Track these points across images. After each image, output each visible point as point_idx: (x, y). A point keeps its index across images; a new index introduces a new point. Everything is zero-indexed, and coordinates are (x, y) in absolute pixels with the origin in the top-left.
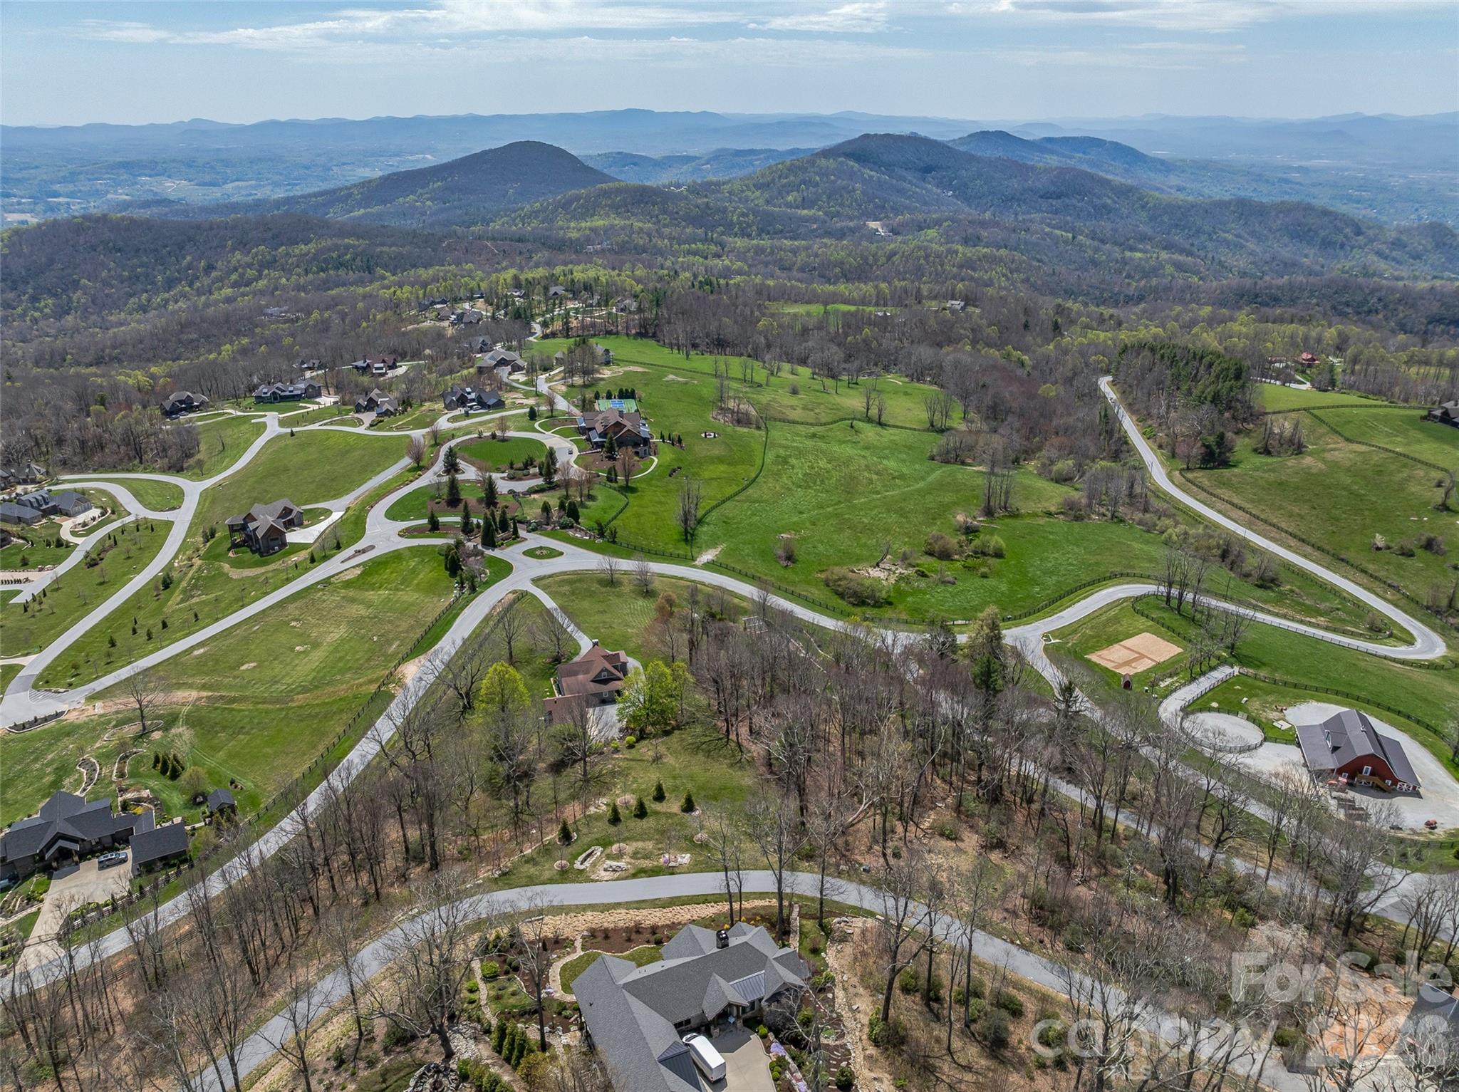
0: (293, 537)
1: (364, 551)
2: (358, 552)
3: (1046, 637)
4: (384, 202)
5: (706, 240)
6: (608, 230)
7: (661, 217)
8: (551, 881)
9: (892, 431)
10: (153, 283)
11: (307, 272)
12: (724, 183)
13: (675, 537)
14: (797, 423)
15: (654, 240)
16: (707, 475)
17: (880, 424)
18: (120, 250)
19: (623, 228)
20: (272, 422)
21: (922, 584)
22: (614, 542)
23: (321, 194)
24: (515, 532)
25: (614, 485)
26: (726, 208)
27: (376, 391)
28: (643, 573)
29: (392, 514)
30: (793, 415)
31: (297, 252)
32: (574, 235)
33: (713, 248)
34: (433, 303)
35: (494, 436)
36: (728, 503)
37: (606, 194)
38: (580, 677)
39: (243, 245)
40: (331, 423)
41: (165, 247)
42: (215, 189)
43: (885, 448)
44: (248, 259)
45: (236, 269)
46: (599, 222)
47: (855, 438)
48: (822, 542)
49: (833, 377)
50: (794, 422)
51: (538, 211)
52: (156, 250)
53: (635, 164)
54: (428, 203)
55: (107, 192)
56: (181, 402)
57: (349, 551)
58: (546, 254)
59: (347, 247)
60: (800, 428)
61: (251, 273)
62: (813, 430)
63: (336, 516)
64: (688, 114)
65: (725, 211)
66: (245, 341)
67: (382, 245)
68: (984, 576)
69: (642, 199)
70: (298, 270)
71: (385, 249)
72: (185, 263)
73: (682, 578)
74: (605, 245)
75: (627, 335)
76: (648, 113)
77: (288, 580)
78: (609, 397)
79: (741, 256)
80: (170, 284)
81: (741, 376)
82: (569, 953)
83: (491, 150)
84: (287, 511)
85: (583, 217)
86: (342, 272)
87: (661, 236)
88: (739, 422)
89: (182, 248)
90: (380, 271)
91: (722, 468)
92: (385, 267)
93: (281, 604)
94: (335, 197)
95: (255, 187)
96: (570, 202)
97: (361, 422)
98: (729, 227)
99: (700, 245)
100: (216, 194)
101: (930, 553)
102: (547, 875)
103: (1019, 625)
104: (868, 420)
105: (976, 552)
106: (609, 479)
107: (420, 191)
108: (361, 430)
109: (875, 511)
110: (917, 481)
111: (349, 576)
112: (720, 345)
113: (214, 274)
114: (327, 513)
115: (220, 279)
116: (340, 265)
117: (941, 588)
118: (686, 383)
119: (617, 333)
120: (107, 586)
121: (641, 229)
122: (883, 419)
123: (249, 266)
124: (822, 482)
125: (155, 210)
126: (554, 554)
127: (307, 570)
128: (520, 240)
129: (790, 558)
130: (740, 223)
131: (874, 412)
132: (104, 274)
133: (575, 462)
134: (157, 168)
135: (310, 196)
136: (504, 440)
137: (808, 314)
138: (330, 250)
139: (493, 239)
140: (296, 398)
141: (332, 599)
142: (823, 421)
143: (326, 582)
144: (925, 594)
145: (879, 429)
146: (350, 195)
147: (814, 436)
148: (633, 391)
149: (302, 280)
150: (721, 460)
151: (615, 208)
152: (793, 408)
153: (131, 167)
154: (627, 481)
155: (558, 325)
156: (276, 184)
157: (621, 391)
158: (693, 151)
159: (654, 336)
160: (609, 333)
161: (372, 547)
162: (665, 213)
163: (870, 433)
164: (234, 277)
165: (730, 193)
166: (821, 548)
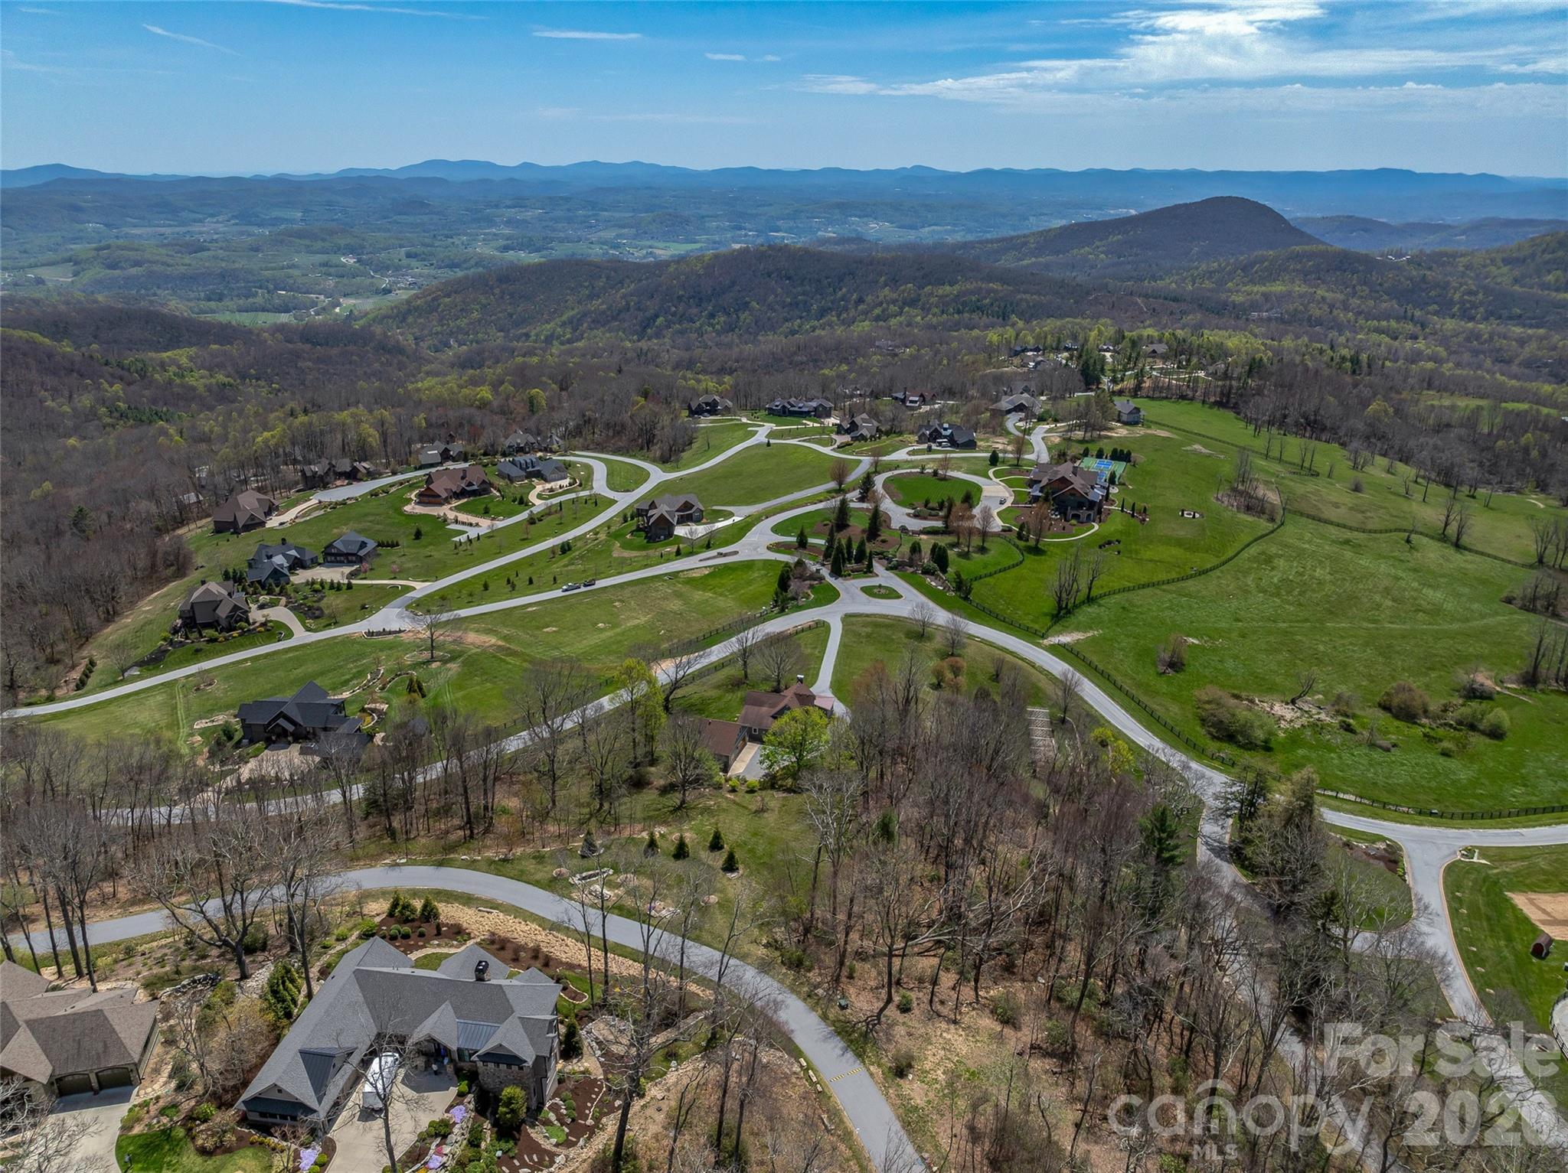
0: (680, 531)
1: (725, 555)
2: (720, 555)
3: (1469, 852)
4: (1058, 252)
5: (1405, 318)
6: (1282, 298)
7: (1359, 288)
8: (537, 884)
9: (1469, 556)
10: (809, 311)
11: (943, 312)
12: (1463, 255)
13: (1045, 610)
14: (1331, 523)
15: (1335, 313)
16: (1147, 554)
17: (1458, 546)
18: (789, 278)
19: (1301, 296)
20: (763, 431)
21: (1339, 738)
22: (966, 599)
23: (998, 241)
24: (870, 566)
25: (1022, 544)
26: (1448, 283)
27: (864, 416)
28: (957, 632)
29: (776, 529)
30: (1330, 513)
31: (940, 292)
32: (1238, 298)
33: (1410, 327)
34: (1025, 350)
35: (935, 473)
36: (1148, 591)
37: (1297, 257)
38: (764, 709)
39: (894, 282)
40: (809, 441)
41: (827, 278)
42: (912, 232)
43: (1443, 576)
44: (895, 296)
45: (881, 304)
46: (1278, 288)
47: (1406, 556)
48: (1236, 657)
49: (1448, 485)
50: (1326, 522)
51: (1214, 272)
52: (819, 281)
53: (1365, 230)
54: (1102, 256)
55: (819, 229)
56: (707, 404)
57: (714, 553)
58: (1199, 316)
59: (989, 291)
60: (1333, 530)
61: (893, 308)
62: (1348, 535)
63: (737, 519)
64: (1460, 176)
65: (1445, 286)
66: (844, 367)
67: (1025, 292)
68: (1446, 754)
69: (1343, 265)
70: (935, 310)
71: (1028, 296)
72: (840, 294)
73: (1012, 653)
74: (1273, 314)
75: (1204, 402)
76: (1409, 174)
77: (646, 566)
78: (1100, 455)
79: (1444, 341)
80: (823, 312)
81: (1298, 461)
82: (452, 946)
83: (1186, 205)
84: (687, 506)
85: (1262, 281)
86: (975, 316)
87: (1346, 308)
88: (1249, 509)
89: (841, 280)
90: (1014, 317)
91: (1176, 551)
92: (1021, 316)
93: (622, 586)
94: (1010, 244)
95: (947, 232)
96: (1252, 264)
97: (832, 442)
98: (1445, 307)
99: (1393, 323)
100: (911, 236)
101: (1386, 708)
102: (538, 877)
103: (1433, 825)
104: (1443, 538)
105: (1460, 723)
106: (1020, 536)
107: (1098, 243)
108: (827, 450)
109: (1346, 642)
110: (1453, 620)
111: (696, 574)
112: (1313, 426)
113: (861, 307)
114: (731, 514)
115: (866, 313)
116: (979, 309)
117: (1365, 750)
118: (1209, 456)
119: (1192, 399)
120: (526, 541)
121: (1323, 298)
122: (1465, 540)
123: (894, 302)
124: (1302, 593)
125: (847, 247)
126: (892, 594)
127: (668, 560)
128: (1175, 300)
129: (1175, 665)
130: (1462, 302)
131: (1452, 530)
132: (771, 298)
133: (999, 514)
134: (868, 209)
135: (988, 241)
136: (945, 479)
137: (1453, 408)
138: (972, 293)
139: (1146, 296)
140: (805, 415)
141: (665, 589)
142: (1370, 526)
143: (674, 575)
144: (1331, 751)
145: (1450, 551)
146: (1025, 244)
147: (1347, 542)
148: (1129, 453)
149: (934, 320)
150: (1179, 543)
151: (1305, 275)
152: (1336, 505)
153: (845, 208)
154: (1038, 541)
155: (1129, 383)
156: (969, 231)
157: (1115, 451)
158: (1449, 219)
159: (1235, 408)
160: (1183, 397)
161: (736, 553)
162: (1365, 283)
163: (1432, 553)
164: (877, 311)
165: (1467, 267)
166: (1230, 664)
